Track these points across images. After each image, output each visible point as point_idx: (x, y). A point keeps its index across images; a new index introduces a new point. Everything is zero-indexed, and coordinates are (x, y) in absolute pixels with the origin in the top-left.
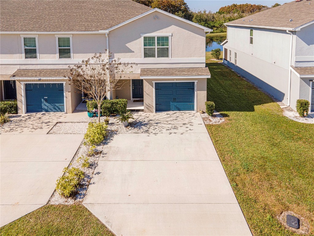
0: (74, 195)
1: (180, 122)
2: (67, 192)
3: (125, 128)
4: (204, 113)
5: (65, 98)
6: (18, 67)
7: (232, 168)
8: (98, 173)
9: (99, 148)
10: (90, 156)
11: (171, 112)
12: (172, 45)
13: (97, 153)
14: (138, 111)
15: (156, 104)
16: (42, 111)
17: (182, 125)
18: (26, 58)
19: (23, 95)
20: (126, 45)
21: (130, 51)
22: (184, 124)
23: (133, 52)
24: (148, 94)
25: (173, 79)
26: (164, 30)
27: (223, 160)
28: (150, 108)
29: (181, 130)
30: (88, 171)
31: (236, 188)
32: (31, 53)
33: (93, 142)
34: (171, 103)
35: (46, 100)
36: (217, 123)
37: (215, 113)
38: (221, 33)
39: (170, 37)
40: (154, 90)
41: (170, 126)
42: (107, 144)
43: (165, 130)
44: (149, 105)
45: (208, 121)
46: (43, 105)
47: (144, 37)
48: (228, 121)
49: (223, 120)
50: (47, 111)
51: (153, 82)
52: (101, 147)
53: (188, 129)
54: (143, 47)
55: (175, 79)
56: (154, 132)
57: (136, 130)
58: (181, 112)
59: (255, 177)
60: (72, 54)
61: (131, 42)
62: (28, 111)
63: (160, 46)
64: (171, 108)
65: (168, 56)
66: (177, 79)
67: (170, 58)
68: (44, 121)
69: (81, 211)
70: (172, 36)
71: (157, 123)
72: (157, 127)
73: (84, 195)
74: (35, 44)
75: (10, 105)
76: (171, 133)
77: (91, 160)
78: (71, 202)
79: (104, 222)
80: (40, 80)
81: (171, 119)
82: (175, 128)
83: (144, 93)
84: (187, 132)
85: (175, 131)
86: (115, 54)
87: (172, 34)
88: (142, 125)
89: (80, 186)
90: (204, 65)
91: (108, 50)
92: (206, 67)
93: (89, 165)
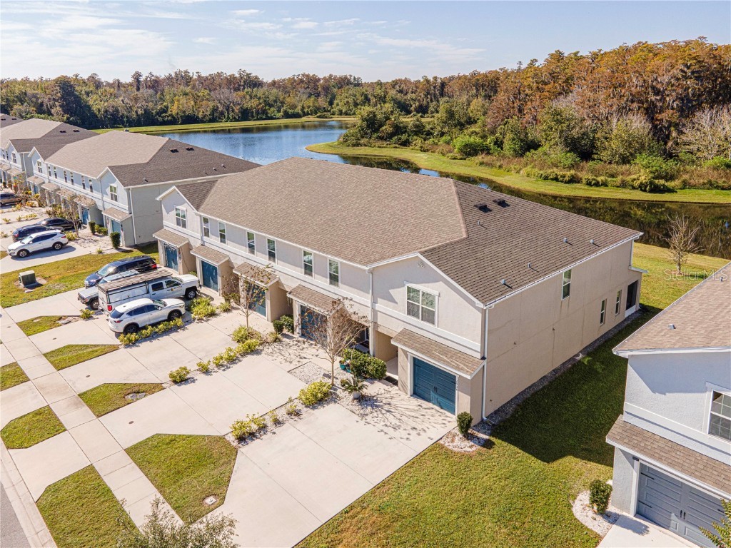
0: (242, 439)
1: (410, 423)
6: (299, 282)
10: (289, 413)
12: (439, 310)
13: (297, 414)
14: (396, 383)
15: (415, 385)
18: (305, 274)
19: (298, 316)
20: (390, 291)
21: (394, 301)
22: (414, 428)
23: (397, 303)
26: (429, 285)
27: (378, 487)
29: (399, 433)
30: (271, 427)
32: (308, 269)
34: (432, 393)
36: (455, 449)
37: (473, 433)
39: (437, 297)
40: (411, 366)
41: (396, 422)
42: (315, 409)
45: (449, 440)
47: (408, 287)
49: (477, 450)
51: (408, 354)
53: (407, 436)
54: (406, 300)
56: (369, 420)
57: (358, 408)
58: (442, 411)
59: (375, 518)
60: (340, 283)
61: (395, 289)
62: (303, 334)
63: (425, 305)
64: (431, 399)
65: (433, 323)
67: (436, 327)
70: (439, 296)
71: (389, 411)
72: (380, 415)
73: (247, 444)
74: (312, 261)
75: (289, 322)
77: (285, 418)
78: (235, 444)
79: (234, 470)
81: (413, 414)
82: (397, 428)
83: (399, 365)
84: (400, 440)
85: (391, 431)
86: (378, 299)
87: (439, 294)
88: (373, 405)
89: (252, 435)
90: (479, 356)
91: (371, 291)
92: (483, 358)
93: (277, 422)
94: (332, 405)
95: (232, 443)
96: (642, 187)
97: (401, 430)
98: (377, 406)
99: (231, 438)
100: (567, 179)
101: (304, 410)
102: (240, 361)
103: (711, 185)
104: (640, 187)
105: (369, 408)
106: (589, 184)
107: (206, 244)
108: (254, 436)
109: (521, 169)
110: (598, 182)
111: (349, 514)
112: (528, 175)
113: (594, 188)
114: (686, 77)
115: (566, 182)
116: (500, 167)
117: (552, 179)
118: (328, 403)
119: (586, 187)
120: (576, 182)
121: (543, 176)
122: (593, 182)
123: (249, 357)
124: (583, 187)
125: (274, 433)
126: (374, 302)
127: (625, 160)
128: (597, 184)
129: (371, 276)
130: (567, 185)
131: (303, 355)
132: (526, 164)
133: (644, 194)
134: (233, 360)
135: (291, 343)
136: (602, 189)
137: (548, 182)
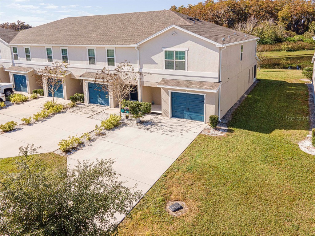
0: (67, 152)
3: (135, 124)
6: (86, 70)
10: (97, 135)
12: (188, 60)
13: (103, 134)
15: (172, 111)
16: (97, 104)
18: (90, 64)
19: (86, 90)
20: (152, 57)
21: (155, 63)
22: (182, 130)
23: (157, 64)
24: (165, 100)
25: (185, 91)
26: (181, 45)
27: (179, 160)
28: (166, 113)
30: (87, 143)
34: (185, 112)
35: (100, 96)
36: (213, 135)
39: (187, 51)
40: (170, 98)
41: (169, 129)
42: (114, 131)
43: (162, 131)
44: (166, 111)
45: (207, 132)
46: (98, 99)
47: (165, 51)
50: (100, 104)
51: (168, 91)
54: (164, 60)
55: (187, 90)
56: (153, 130)
57: (142, 127)
60: (115, 63)
61: (156, 55)
62: (90, 102)
63: (178, 59)
64: (185, 116)
65: (184, 69)
66: (188, 91)
67: (186, 71)
69: (63, 160)
70: (188, 50)
71: (162, 125)
73: (73, 154)
74: (94, 54)
75: (80, 96)
76: (164, 134)
77: (95, 137)
78: (64, 154)
82: (172, 131)
83: (162, 100)
84: (178, 136)
87: (188, 49)
88: (151, 124)
89: (75, 149)
90: (217, 80)
91: (138, 61)
92: (220, 82)
93: (90, 140)
94: (124, 128)
95: (61, 155)
97: (175, 132)
98: (153, 124)
99: (60, 152)
101: (107, 132)
102: (52, 117)
105: (149, 126)
107: (16, 65)
108: (77, 149)
111: (168, 177)
114: (229, 12)
118: (122, 127)
123: (58, 115)
125: (91, 145)
126: (141, 67)
129: (138, 51)
131: (94, 110)
134: (47, 117)
135: (85, 107)
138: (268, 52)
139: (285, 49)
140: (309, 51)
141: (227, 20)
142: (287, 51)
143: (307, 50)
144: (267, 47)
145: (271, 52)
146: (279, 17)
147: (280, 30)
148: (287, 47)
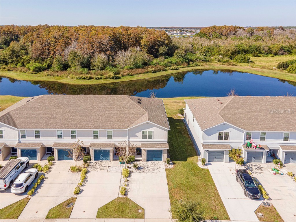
0: (125, 195)
1: (155, 168)
2: (123, 194)
3: (135, 170)
4: (166, 162)
5: (110, 156)
6: (91, 142)
7: (171, 187)
8: (130, 188)
9: (128, 179)
10: (125, 182)
11: (153, 162)
12: (154, 135)
13: (128, 181)
14: (139, 160)
15: (147, 158)
16: (100, 160)
17: (156, 169)
18: (94, 138)
19: (93, 154)
20: (135, 134)
21: (137, 137)
22: (157, 168)
26: (151, 128)
27: (168, 184)
29: (156, 171)
30: (127, 187)
31: (170, 193)
32: (96, 136)
33: (126, 177)
34: (153, 158)
35: (102, 156)
36: (170, 168)
37: (170, 162)
38: (196, 67)
40: (146, 153)
41: (152, 169)
42: (130, 177)
43: (150, 171)
45: (167, 167)
46: (101, 158)
47: (142, 131)
48: (174, 167)
49: (173, 166)
50: (102, 160)
51: (146, 150)
52: (128, 178)
53: (159, 171)
54: (142, 135)
55: (155, 149)
56: (146, 172)
57: (139, 171)
58: (157, 161)
59: (176, 190)
60: (113, 137)
61: (138, 133)
62: (95, 160)
63: (149, 135)
67: (153, 139)
68: (103, 166)
69: (127, 199)
71: (147, 168)
72: (147, 170)
73: (128, 195)
74: (98, 133)
75: (88, 158)
76: (152, 173)
77: (127, 183)
79: (134, 201)
80: (101, 149)
81: (153, 165)
82: (154, 170)
85: (154, 172)
86: (131, 138)
87: (154, 130)
88: (142, 168)
91: (127, 136)
95: (123, 197)
96: (113, 78)
99: (121, 196)
100: (88, 78)
103: (129, 75)
104: (112, 78)
106: (96, 79)
107: (22, 142)
109: (68, 76)
110: (99, 78)
112: (72, 78)
113: (98, 80)
115: (88, 79)
116: (57, 76)
117: (83, 79)
118: (131, 174)
119: (96, 80)
120: (91, 79)
121: (79, 78)
122: (98, 78)
123: (88, 174)
124: (94, 80)
126: (129, 139)
127: (102, 69)
128: (99, 79)
129: (128, 132)
130: (89, 80)
132: (69, 74)
133: (113, 80)
136: (101, 80)
137: (81, 80)
138: (142, 74)
139: (151, 71)
140: (163, 72)
141: (110, 47)
142: (152, 73)
143: (162, 71)
144: (139, 70)
145: (143, 75)
146: (142, 44)
147: (145, 55)
148: (152, 70)
